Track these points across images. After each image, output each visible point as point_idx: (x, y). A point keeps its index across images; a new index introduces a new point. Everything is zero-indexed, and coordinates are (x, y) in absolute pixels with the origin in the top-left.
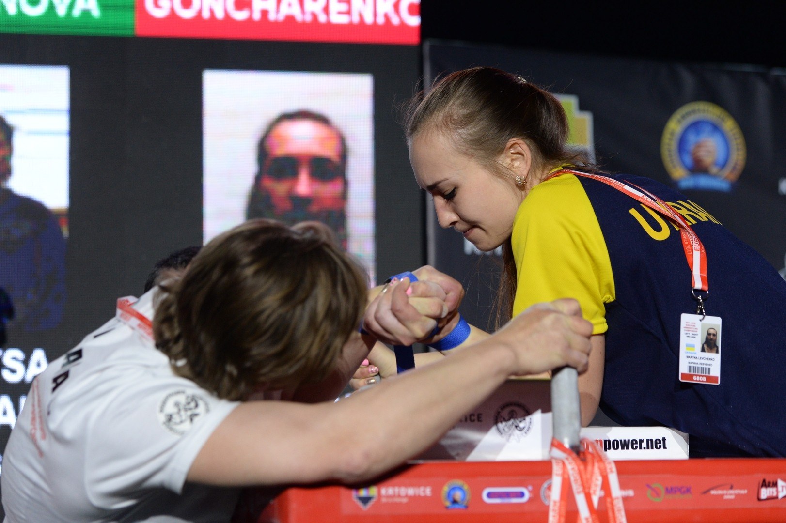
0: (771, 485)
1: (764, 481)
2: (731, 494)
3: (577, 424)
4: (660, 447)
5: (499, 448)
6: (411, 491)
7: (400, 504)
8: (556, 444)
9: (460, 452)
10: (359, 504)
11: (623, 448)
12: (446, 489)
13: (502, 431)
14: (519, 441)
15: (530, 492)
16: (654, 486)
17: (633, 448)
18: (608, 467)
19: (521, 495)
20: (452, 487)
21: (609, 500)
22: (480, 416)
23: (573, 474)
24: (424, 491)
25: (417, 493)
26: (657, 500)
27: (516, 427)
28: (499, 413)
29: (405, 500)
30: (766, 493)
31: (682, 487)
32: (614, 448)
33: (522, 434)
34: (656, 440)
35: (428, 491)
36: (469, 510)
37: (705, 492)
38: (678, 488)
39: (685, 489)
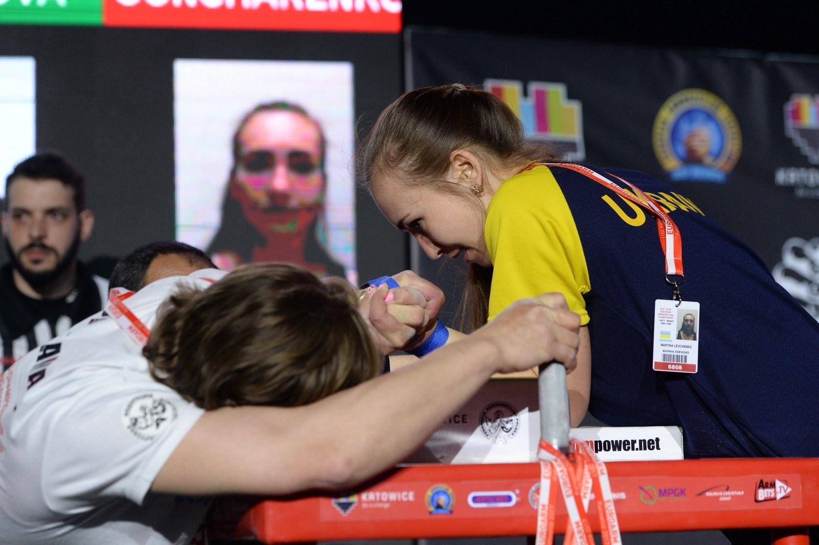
0: (769, 486)
1: (761, 481)
2: (727, 496)
3: (566, 424)
4: (653, 447)
5: (486, 450)
6: (393, 496)
7: (382, 509)
8: (544, 445)
9: (445, 455)
10: (339, 509)
11: (614, 450)
12: (429, 493)
13: (488, 433)
14: (506, 442)
15: (517, 495)
16: (647, 488)
17: (625, 449)
18: (599, 468)
19: (509, 499)
20: (435, 491)
21: (600, 503)
22: (465, 417)
23: (562, 476)
24: (407, 496)
25: (399, 498)
26: (651, 503)
27: (503, 428)
28: (484, 413)
29: (387, 506)
30: (764, 494)
31: (676, 489)
32: (605, 450)
33: (509, 435)
34: (649, 441)
35: (411, 496)
36: (454, 516)
37: (700, 494)
38: (672, 490)
39: (679, 491)
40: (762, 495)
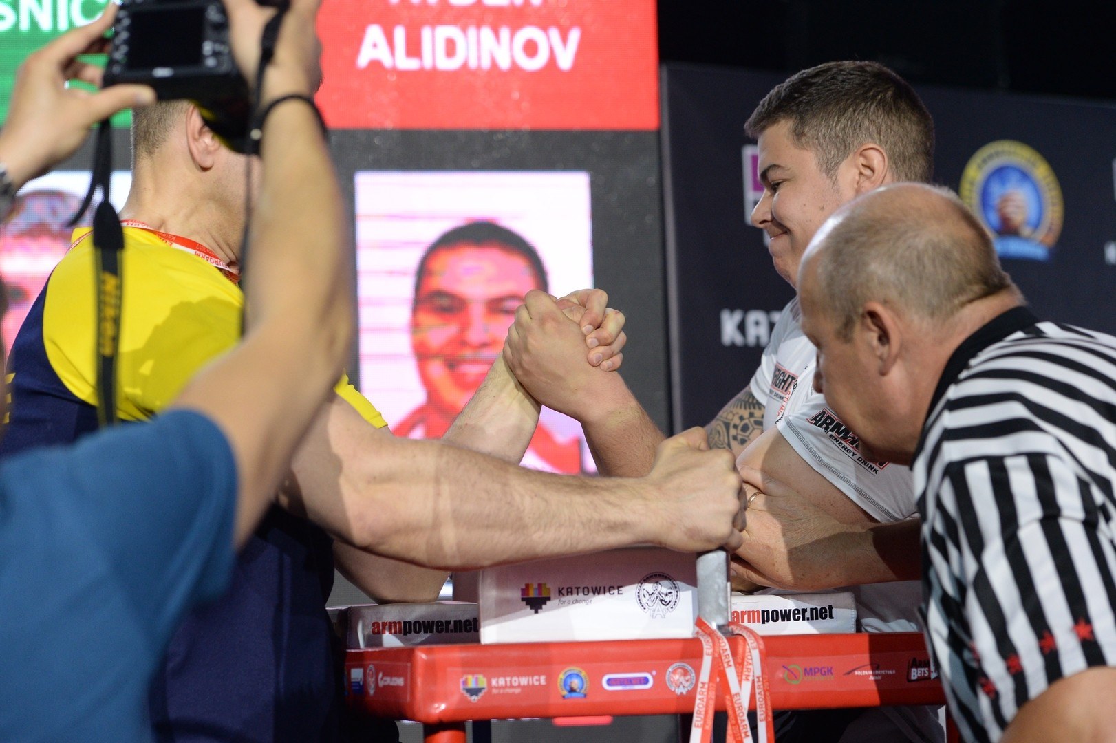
0: (923, 663)
1: (915, 659)
2: (877, 675)
4: (826, 617)
6: (524, 681)
7: (513, 694)
10: (467, 695)
11: (783, 620)
12: (562, 676)
13: (646, 605)
15: (653, 677)
16: (790, 667)
17: (794, 619)
19: (646, 681)
20: (568, 673)
24: (539, 680)
25: (531, 683)
27: (661, 601)
29: (518, 691)
30: (917, 673)
31: (822, 669)
32: (773, 620)
34: (821, 609)
35: (543, 680)
36: (588, 700)
37: (848, 673)
38: (818, 669)
39: (826, 670)
40: (915, 674)
